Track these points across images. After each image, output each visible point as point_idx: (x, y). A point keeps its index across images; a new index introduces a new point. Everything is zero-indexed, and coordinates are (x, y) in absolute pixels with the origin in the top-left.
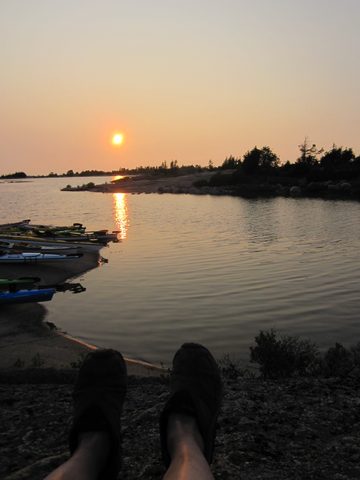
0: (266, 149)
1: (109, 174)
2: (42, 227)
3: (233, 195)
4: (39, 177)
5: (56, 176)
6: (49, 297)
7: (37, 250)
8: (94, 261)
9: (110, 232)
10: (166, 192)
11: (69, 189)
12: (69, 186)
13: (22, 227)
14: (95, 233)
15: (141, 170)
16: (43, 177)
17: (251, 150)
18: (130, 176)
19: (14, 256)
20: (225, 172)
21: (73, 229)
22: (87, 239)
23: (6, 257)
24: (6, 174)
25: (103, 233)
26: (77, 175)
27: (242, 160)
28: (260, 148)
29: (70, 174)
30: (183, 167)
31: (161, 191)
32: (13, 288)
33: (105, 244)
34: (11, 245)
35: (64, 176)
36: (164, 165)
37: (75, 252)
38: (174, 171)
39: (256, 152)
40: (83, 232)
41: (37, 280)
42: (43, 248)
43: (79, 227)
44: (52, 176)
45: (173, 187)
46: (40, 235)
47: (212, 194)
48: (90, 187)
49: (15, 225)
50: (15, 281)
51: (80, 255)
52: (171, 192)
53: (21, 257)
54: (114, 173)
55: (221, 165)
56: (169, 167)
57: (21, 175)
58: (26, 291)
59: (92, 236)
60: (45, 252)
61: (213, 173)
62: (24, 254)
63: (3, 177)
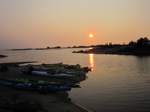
0: (146, 38)
1: (87, 47)
2: (66, 65)
3: (133, 55)
4: (64, 48)
5: (70, 48)
6: (70, 90)
7: (65, 73)
8: (84, 78)
9: (89, 68)
10: (108, 54)
11: (74, 52)
12: (74, 51)
13: (60, 65)
14: (84, 68)
15: (99, 46)
16: (66, 48)
17: (140, 39)
18: (95, 48)
19: (58, 75)
20: (130, 47)
21: (76, 66)
22: (81, 70)
23: (56, 75)
24: (54, 47)
25: (87, 68)
26: (77, 47)
27: (136, 42)
28: (143, 38)
29: (75, 47)
30: (114, 45)
31: (106, 53)
32: (58, 86)
33: (88, 72)
34: (57, 71)
35: (72, 48)
36: (107, 44)
37: (78, 74)
38: (111, 46)
39: (141, 39)
40: (80, 67)
41: (66, 83)
42: (67, 72)
43: (78, 66)
44: (69, 48)
45: (110, 52)
46: (66, 68)
47: (125, 55)
48: (81, 52)
49: (58, 64)
50: (58, 83)
51: (80, 76)
52: (110, 54)
54: (89, 47)
55: (128, 44)
56: (109, 45)
57: (59, 47)
58: (62, 87)
59: (83, 69)
60: (68, 74)
61: (125, 47)
62: (61, 74)
63: (53, 48)
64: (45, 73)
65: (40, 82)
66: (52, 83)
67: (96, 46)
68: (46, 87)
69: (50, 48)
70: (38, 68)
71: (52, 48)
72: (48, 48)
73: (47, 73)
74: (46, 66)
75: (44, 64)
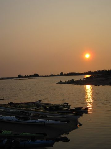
2: (47, 104)
4: (45, 76)
5: (54, 75)
6: (51, 145)
7: (45, 117)
8: (75, 125)
9: (84, 108)
11: (61, 83)
12: (61, 81)
13: (37, 104)
14: (76, 108)
15: (99, 72)
16: (47, 76)
18: (94, 75)
19: (34, 121)
21: (63, 106)
22: (71, 112)
23: (30, 121)
25: (80, 108)
26: (65, 75)
29: (62, 74)
32: (33, 139)
33: (81, 115)
34: (32, 115)
35: (58, 75)
37: (65, 119)
40: (69, 108)
41: (45, 135)
42: (48, 116)
43: (66, 105)
44: (52, 75)
46: (46, 109)
48: (72, 82)
50: (34, 135)
51: (68, 122)
53: (37, 122)
57: (36, 75)
58: (40, 141)
59: (74, 110)
60: (49, 119)
62: (39, 120)
63: (28, 76)
64: (13, 118)
65: (5, 132)
66: (24, 134)
67: (95, 72)
68: (13, 141)
69: (22, 77)
70: (2, 110)
71: (25, 77)
72: (20, 76)
73: (17, 117)
74: (15, 107)
75: (11, 103)
